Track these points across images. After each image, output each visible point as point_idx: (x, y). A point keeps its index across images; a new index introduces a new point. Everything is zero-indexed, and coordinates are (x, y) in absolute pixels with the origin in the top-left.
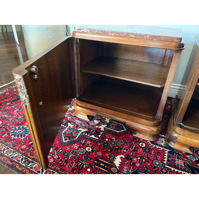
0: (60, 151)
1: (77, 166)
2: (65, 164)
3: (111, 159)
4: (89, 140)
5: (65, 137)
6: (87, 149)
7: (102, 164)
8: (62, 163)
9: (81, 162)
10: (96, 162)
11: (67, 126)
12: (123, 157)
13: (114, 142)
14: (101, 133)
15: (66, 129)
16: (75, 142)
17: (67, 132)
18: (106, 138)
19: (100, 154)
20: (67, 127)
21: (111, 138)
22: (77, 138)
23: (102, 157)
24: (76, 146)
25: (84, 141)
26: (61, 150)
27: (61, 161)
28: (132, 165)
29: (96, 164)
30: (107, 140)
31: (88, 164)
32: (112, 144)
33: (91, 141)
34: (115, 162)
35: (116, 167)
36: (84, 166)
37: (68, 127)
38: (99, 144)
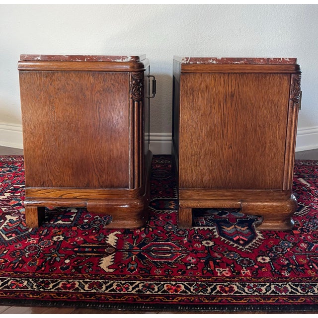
0: (5, 252)
1: (45, 261)
2: (20, 265)
3: (100, 240)
4: (54, 228)
5: (6, 235)
6: (55, 239)
7: (87, 250)
8: (14, 265)
9: (50, 256)
10: (76, 249)
11: (5, 219)
12: (119, 233)
13: (99, 221)
14: (74, 215)
15: (5, 224)
16: (29, 235)
17: (7, 227)
18: (83, 219)
19: (80, 239)
20: (5, 221)
21: (93, 217)
22: (30, 230)
23: (85, 242)
24: (33, 241)
25: (46, 230)
26: (5, 250)
27: (11, 263)
28: (135, 238)
29: (77, 252)
30: (86, 221)
31: (63, 255)
32: (95, 224)
33: (59, 228)
34: (107, 242)
35: (111, 246)
36: (58, 259)
37: (7, 221)
38: (75, 228)
